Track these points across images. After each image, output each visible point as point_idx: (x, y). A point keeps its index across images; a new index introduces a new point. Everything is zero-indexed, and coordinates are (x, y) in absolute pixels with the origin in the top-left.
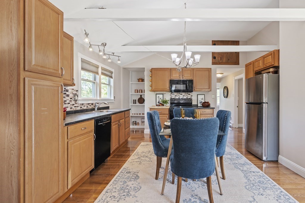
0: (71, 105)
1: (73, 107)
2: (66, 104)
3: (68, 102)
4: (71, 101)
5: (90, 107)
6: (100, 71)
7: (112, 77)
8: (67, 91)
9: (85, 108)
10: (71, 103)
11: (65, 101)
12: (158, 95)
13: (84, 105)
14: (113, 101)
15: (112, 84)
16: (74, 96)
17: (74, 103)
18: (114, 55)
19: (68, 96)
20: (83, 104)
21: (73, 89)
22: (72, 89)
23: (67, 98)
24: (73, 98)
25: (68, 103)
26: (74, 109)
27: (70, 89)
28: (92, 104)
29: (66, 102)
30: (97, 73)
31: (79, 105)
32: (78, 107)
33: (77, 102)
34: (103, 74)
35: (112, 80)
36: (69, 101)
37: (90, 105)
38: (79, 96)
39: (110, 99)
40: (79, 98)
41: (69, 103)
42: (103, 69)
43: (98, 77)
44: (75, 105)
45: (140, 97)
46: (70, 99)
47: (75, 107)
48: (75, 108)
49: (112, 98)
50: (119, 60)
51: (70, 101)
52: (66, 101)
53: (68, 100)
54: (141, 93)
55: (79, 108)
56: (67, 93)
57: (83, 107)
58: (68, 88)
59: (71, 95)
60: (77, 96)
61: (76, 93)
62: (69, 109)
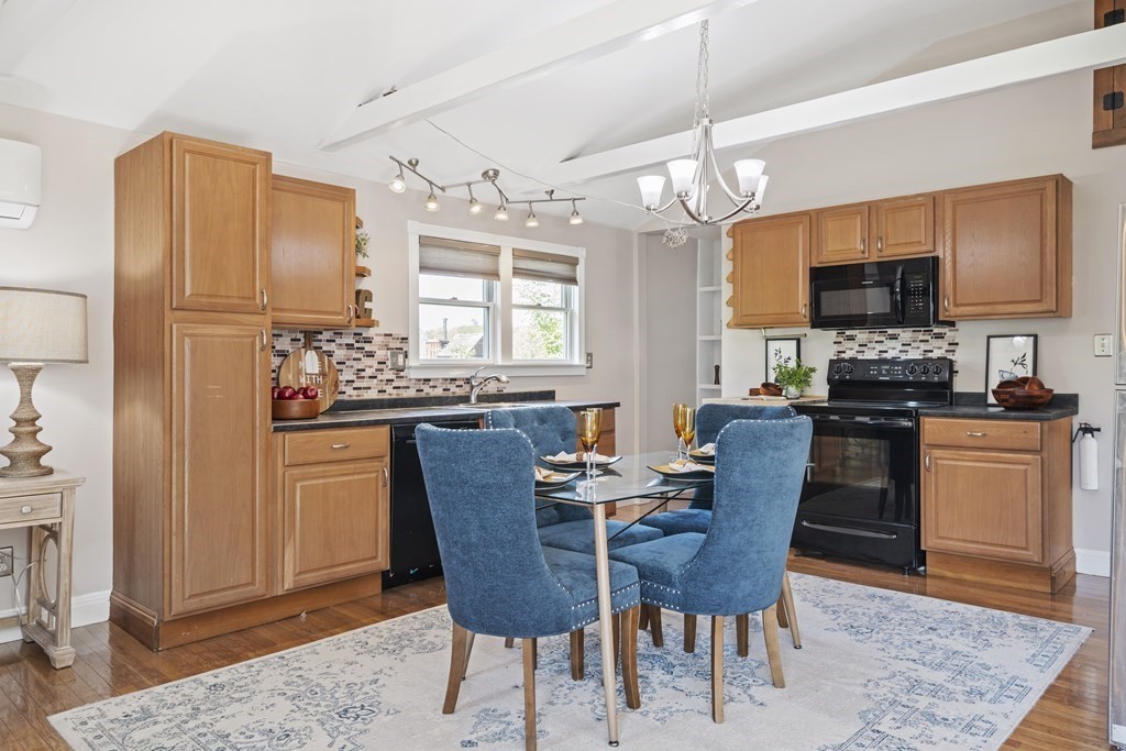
0: (382, 381)
1: (389, 389)
2: (363, 377)
3: (369, 372)
4: (382, 370)
5: (459, 392)
6: (506, 263)
7: (573, 281)
8: (368, 341)
9: (438, 392)
10: (380, 377)
11: (358, 370)
12: (773, 345)
13: (431, 383)
14: (583, 372)
15: (576, 305)
16: (393, 355)
17: (394, 377)
18: (552, 200)
19: (370, 355)
20: (429, 380)
21: (391, 335)
22: (386, 335)
23: (367, 361)
24: (389, 363)
25: (370, 377)
26: (391, 393)
27: (377, 335)
28: (468, 381)
29: (363, 374)
30: (495, 274)
31: (411, 384)
32: (408, 387)
33: (402, 374)
34: (517, 272)
35: (575, 290)
36: (373, 370)
37: (458, 383)
38: (410, 355)
39: (569, 363)
40: (411, 362)
41: (375, 377)
42: (518, 254)
43: (498, 285)
44: (395, 384)
46: (379, 363)
47: (394, 388)
48: (395, 391)
49: (578, 359)
50: (576, 213)
51: (377, 370)
52: (364, 370)
53: (370, 367)
55: (411, 393)
56: (368, 347)
57: (428, 391)
58: (371, 332)
59: (381, 354)
60: (406, 357)
61: (399, 346)
62: (372, 395)
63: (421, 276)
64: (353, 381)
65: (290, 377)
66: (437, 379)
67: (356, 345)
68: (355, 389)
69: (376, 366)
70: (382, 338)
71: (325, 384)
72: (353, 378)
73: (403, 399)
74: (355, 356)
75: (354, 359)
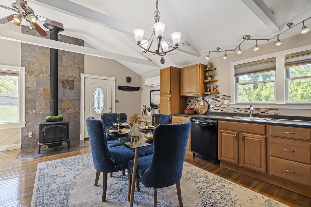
0: (222, 108)
1: (224, 110)
3: (218, 105)
6: (280, 62)
8: (218, 97)
9: (243, 112)
13: (240, 109)
17: (226, 107)
19: (219, 101)
20: (239, 108)
21: (225, 96)
22: (223, 96)
23: (218, 103)
25: (219, 107)
29: (217, 106)
30: (274, 69)
36: (220, 105)
40: (231, 103)
41: (220, 107)
44: (226, 109)
46: (221, 103)
51: (221, 105)
55: (232, 112)
56: (218, 99)
57: (238, 111)
58: (219, 95)
59: (222, 101)
60: (230, 101)
61: (228, 98)
62: (219, 111)
65: (197, 106)
66: (243, 108)
67: (215, 99)
68: (215, 109)
69: (220, 104)
70: (222, 96)
71: (204, 108)
73: (229, 113)
75: (215, 102)
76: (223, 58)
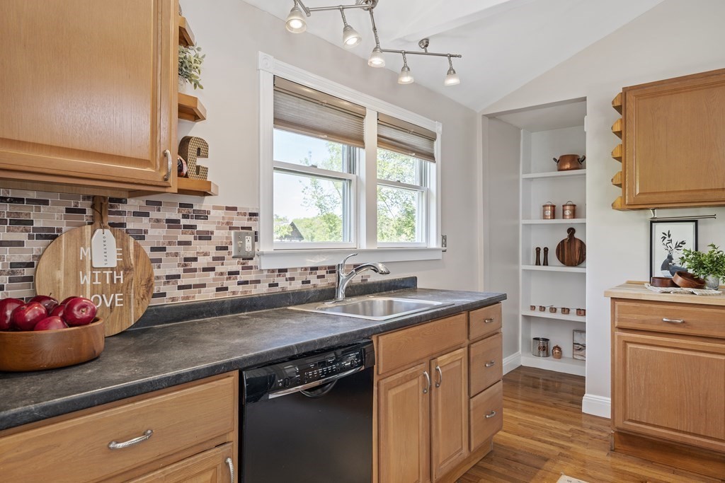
0: (222, 274)
1: (232, 285)
2: (195, 270)
3: (203, 262)
4: (223, 258)
5: (321, 284)
6: (371, 130)
7: (431, 157)
8: (203, 215)
9: (297, 286)
10: (219, 269)
11: (186, 259)
12: (659, 229)
13: (288, 275)
14: (439, 256)
15: (432, 184)
16: (238, 237)
17: (238, 268)
18: (426, 53)
19: (205, 236)
20: (285, 270)
21: (235, 209)
22: (228, 208)
23: (199, 246)
24: (232, 248)
25: (205, 270)
26: (236, 291)
27: (215, 208)
28: (332, 270)
29: (193, 265)
30: (360, 140)
31: (262, 277)
32: (258, 282)
33: (250, 263)
34: (383, 141)
35: (432, 168)
36: (209, 259)
37: (319, 273)
38: (261, 237)
39: (424, 246)
40: (263, 247)
41: (213, 269)
42: (383, 121)
43: (361, 154)
44: (241, 278)
45: (565, 236)
46: (219, 248)
47: (239, 283)
48: (241, 288)
49: (434, 243)
50: (451, 71)
51: (215, 259)
52: (195, 259)
53: (206, 254)
54: (570, 221)
55: (262, 289)
56: (201, 226)
57: (284, 284)
58: (206, 204)
59: (220, 235)
60: (256, 239)
61: (246, 224)
62: (208, 295)
63: (275, 131)
64: (178, 277)
65: (60, 275)
66: (295, 269)
67: (184, 222)
68: (180, 288)
69: (214, 253)
70: (222, 213)
71: (128, 283)
72: (179, 271)
73: (252, 299)
74: (182, 238)
75: (180, 243)
76: (288, 23)
